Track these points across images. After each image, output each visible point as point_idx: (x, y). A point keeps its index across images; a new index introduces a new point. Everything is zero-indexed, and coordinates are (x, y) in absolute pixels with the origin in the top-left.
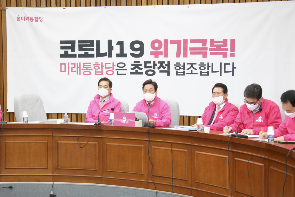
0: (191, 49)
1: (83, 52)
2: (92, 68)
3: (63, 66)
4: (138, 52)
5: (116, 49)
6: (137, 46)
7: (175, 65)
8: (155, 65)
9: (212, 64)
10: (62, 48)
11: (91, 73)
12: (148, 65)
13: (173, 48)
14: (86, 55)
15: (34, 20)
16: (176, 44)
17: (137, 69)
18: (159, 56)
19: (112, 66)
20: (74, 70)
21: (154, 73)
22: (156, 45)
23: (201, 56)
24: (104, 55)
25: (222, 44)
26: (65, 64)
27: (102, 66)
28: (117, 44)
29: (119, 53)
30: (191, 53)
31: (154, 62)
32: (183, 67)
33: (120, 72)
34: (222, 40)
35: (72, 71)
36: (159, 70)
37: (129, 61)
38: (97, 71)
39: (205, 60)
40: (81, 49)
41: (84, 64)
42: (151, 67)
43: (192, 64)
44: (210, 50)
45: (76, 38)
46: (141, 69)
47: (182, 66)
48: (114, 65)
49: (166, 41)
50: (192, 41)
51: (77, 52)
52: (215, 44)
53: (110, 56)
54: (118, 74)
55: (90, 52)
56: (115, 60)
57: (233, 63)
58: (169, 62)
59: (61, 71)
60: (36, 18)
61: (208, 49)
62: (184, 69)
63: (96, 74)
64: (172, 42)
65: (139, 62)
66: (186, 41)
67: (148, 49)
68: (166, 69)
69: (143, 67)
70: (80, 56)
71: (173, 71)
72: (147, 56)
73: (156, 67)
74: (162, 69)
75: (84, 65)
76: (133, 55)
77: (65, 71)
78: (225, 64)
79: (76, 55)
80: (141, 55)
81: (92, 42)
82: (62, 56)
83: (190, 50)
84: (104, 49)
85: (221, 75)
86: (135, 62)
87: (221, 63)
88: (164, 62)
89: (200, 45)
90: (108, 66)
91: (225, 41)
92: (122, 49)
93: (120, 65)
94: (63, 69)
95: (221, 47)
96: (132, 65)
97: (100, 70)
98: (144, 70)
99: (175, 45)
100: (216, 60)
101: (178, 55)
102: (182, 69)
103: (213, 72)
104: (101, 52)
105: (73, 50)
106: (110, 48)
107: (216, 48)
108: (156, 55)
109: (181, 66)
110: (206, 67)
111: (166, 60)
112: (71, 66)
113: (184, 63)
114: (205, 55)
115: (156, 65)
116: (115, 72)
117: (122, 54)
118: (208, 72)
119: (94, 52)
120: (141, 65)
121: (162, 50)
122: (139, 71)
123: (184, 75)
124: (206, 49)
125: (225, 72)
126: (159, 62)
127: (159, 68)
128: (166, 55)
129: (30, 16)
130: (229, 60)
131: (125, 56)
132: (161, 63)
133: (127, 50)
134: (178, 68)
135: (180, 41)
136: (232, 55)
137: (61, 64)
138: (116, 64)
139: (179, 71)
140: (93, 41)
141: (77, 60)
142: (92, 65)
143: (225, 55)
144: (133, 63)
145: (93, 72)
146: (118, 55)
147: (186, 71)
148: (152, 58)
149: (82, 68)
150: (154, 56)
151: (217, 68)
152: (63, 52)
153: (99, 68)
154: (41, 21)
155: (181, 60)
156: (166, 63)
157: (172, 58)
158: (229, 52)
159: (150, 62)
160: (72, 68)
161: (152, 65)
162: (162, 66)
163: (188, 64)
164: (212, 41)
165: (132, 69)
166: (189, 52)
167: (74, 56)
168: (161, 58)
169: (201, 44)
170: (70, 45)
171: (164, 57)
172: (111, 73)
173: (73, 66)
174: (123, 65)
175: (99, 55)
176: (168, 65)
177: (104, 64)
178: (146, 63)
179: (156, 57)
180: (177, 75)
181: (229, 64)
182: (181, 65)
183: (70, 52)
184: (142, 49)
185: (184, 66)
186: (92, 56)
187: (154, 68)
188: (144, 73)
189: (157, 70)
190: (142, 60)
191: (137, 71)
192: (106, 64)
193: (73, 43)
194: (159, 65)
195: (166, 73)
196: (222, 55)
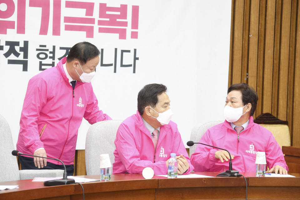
0: (67, 19)
7: (37, 50)
9: (102, 50)
13: (33, 16)
16: (41, 8)
18: (8, 30)
22: (4, 7)
25: (119, 13)
30: (68, 28)
32: (51, 55)
34: (119, 6)
36: (6, 60)
44: (100, 23)
47: (50, 53)
50: (69, 4)
52: (108, 13)
57: (135, 50)
58: (26, 43)
61: (96, 22)
62: (53, 58)
66: (57, 4)
68: (21, 58)
73: (2, 53)
74: (12, 57)
78: (123, 51)
83: (65, 22)
85: (115, 71)
87: (116, 49)
88: (17, 44)
89: (81, 13)
91: (124, 8)
95: (118, 20)
99: (39, 10)
101: (43, 31)
102: (50, 57)
103: (102, 65)
107: (108, 20)
108: (3, 26)
109: (47, 53)
111: (20, 39)
113: (54, 47)
114: (90, 33)
115: (2, 48)
121: (14, 18)
124: (92, 21)
126: (7, 43)
127: (7, 55)
128: (21, 30)
130: (128, 43)
132: (12, 44)
134: (42, 56)
135: (48, 2)
136: (134, 35)
139: (44, 62)
143: (123, 35)
151: (108, 58)
155: (50, 40)
156: (22, 45)
157: (33, 36)
158: (129, 30)
162: (12, 51)
163: (61, 48)
164: (103, 7)
166: (63, 24)
168: (12, 35)
169: (84, 10)
171: (19, 32)
176: (25, 49)
179: (3, 31)
180: (41, 69)
181: (129, 51)
182: (47, 50)
185: (53, 52)
194: (7, 48)
195: (21, 66)
196: (117, 35)
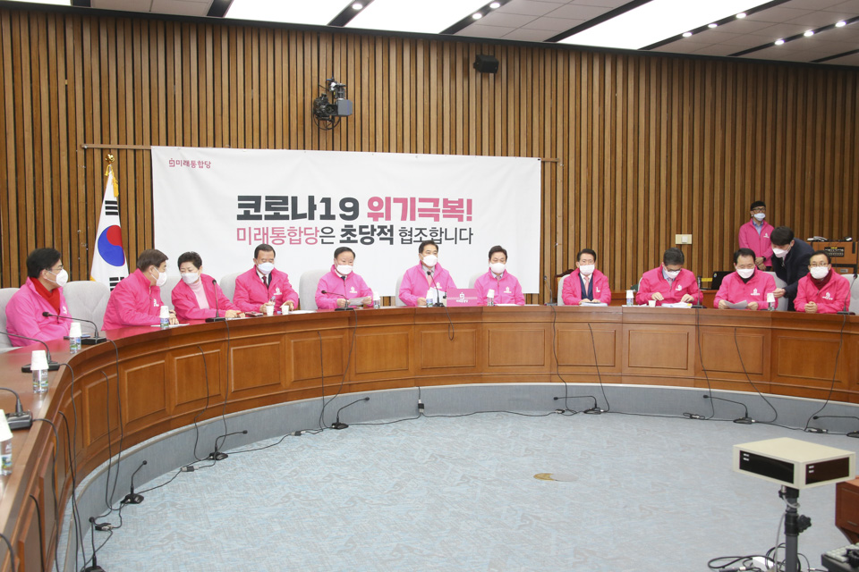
0: (420, 210)
1: (272, 213)
2: (286, 234)
3: (241, 232)
4: (351, 214)
5: (321, 209)
6: (349, 205)
7: (400, 231)
8: (373, 230)
9: (446, 229)
10: (241, 206)
11: (283, 242)
12: (364, 230)
13: (396, 209)
14: (277, 217)
15: (197, 166)
16: (402, 204)
17: (349, 236)
18: (379, 219)
19: (314, 232)
20: (258, 237)
21: (372, 241)
22: (376, 204)
23: (433, 219)
24: (303, 216)
25: (457, 205)
26: (244, 229)
27: (300, 232)
28: (322, 201)
29: (324, 214)
30: (420, 216)
31: (372, 226)
33: (326, 240)
34: (457, 200)
35: (256, 239)
36: (378, 238)
37: (338, 224)
38: (293, 238)
39: (438, 225)
40: (268, 207)
41: (273, 228)
42: (368, 233)
43: (421, 229)
44: (444, 211)
45: (263, 192)
46: (354, 236)
47: (409, 232)
48: (317, 231)
49: (388, 199)
50: (422, 200)
51: (263, 212)
52: (449, 205)
53: (312, 217)
54: (323, 243)
55: (282, 213)
56: (319, 223)
57: (470, 229)
58: (392, 226)
59: (239, 239)
60: (199, 162)
61: (441, 211)
62: (411, 235)
63: (291, 243)
64: (396, 200)
65: (352, 226)
66: (413, 200)
67: (364, 209)
68: (389, 236)
69: (357, 233)
70: (267, 217)
71: (397, 238)
72: (363, 219)
73: (375, 233)
74: (383, 236)
75: (273, 231)
76: (343, 217)
77: (244, 239)
78: (461, 230)
79: (261, 216)
80: (355, 217)
81: (285, 199)
82: (240, 217)
84: (303, 208)
85: (456, 243)
86: (346, 226)
87: (456, 229)
88: (386, 227)
89: (430, 205)
90: (308, 231)
91: (461, 201)
92: (328, 208)
93: (325, 230)
94: (241, 237)
95: (456, 209)
96: (343, 230)
97: (297, 237)
98: (359, 237)
99: (400, 205)
100: (450, 224)
101: (404, 218)
102: (409, 235)
103: (446, 239)
104: (299, 213)
105: (258, 209)
106: (312, 207)
107: (450, 209)
108: (375, 217)
110: (439, 233)
111: (388, 224)
112: (253, 232)
113: (411, 228)
114: (437, 218)
115: (375, 230)
116: (319, 240)
117: (328, 216)
118: (441, 240)
119: (289, 213)
120: (355, 230)
121: (383, 210)
122: (352, 238)
123: (411, 243)
124: (438, 210)
125: (461, 239)
126: (379, 227)
127: (379, 235)
128: (388, 218)
129: (190, 160)
130: (465, 224)
131: (333, 217)
132: (382, 228)
133: (336, 210)
134: (403, 234)
135: (406, 199)
136: (469, 219)
137: (238, 229)
138: (320, 229)
139: (404, 238)
140: (287, 198)
141: (263, 223)
142: (285, 230)
143: (461, 219)
144: (344, 228)
145: (287, 240)
146: (322, 217)
147: (414, 239)
148: (370, 222)
149: (270, 234)
150: (372, 219)
151: (451, 234)
152: (241, 212)
153: (296, 234)
154: (208, 167)
155: (408, 224)
156: (389, 228)
157: (396, 222)
158: (465, 215)
159: (367, 227)
160: (255, 235)
161: (369, 230)
162: (382, 231)
163: (416, 229)
164: (446, 201)
165: (343, 236)
166: (417, 213)
167: (259, 218)
168: (382, 221)
169: (432, 204)
170: (254, 202)
171: (386, 219)
172: (314, 241)
173: (257, 232)
174: (330, 230)
175: (296, 216)
176: (391, 230)
177: (302, 230)
178: (361, 227)
179: (376, 219)
180: (402, 243)
181: (466, 230)
182: (407, 231)
183: (252, 212)
184: (355, 209)
185: (411, 232)
186: (286, 217)
187: (373, 235)
188: (359, 241)
189: (376, 237)
190: (356, 224)
191: (349, 238)
192: (305, 229)
193: (258, 199)
194: (378, 230)
195: (389, 241)
196: (457, 219)
